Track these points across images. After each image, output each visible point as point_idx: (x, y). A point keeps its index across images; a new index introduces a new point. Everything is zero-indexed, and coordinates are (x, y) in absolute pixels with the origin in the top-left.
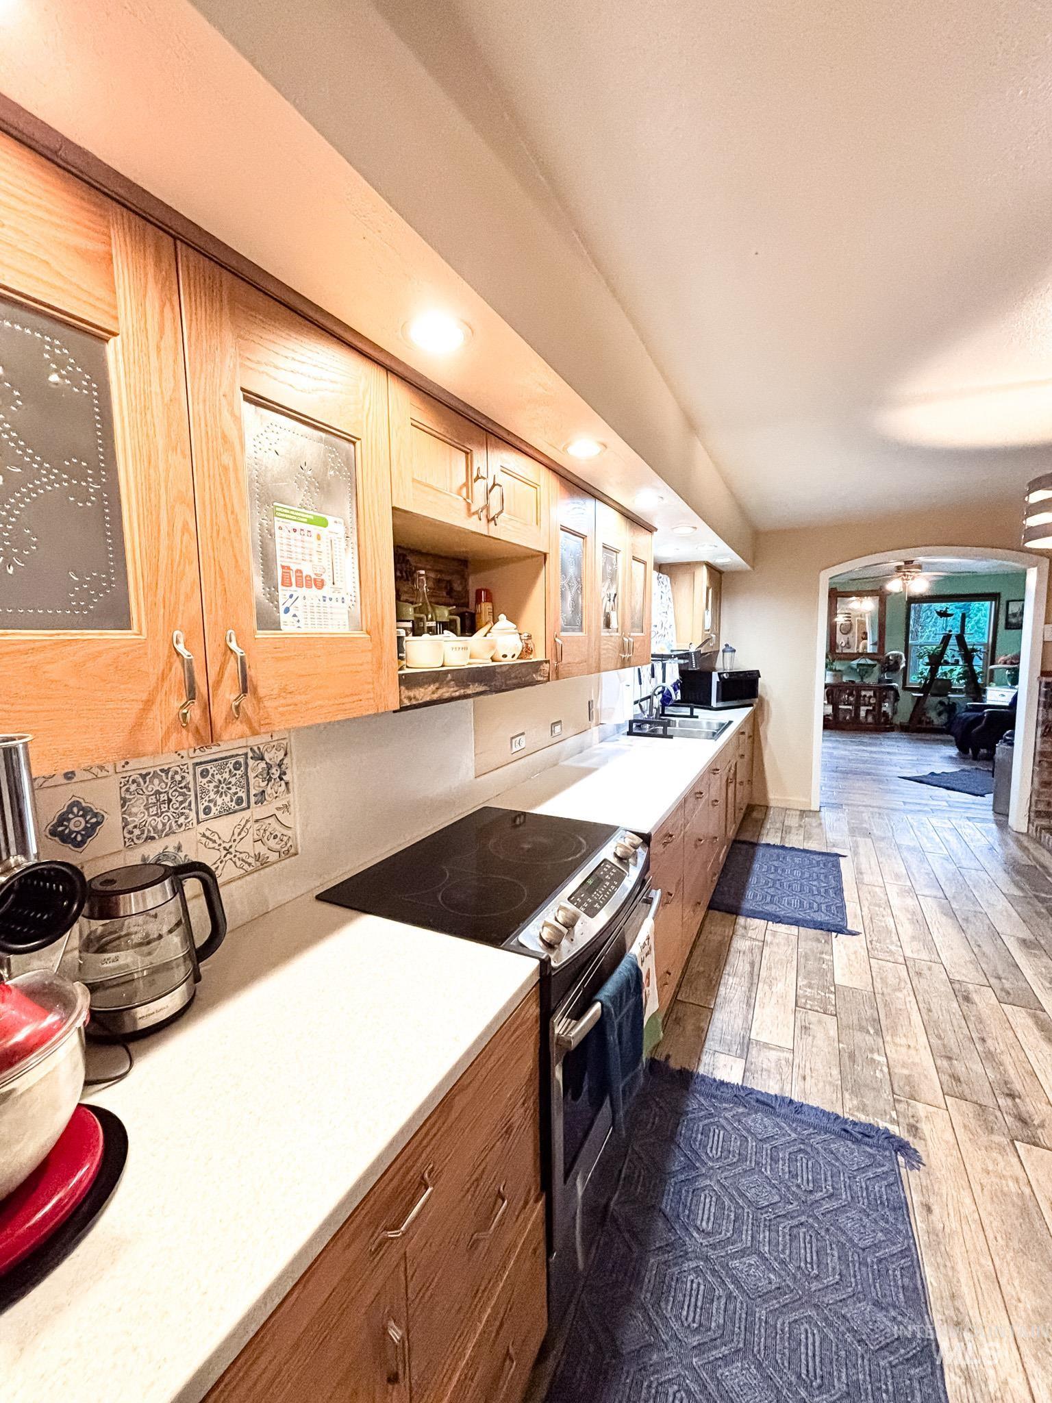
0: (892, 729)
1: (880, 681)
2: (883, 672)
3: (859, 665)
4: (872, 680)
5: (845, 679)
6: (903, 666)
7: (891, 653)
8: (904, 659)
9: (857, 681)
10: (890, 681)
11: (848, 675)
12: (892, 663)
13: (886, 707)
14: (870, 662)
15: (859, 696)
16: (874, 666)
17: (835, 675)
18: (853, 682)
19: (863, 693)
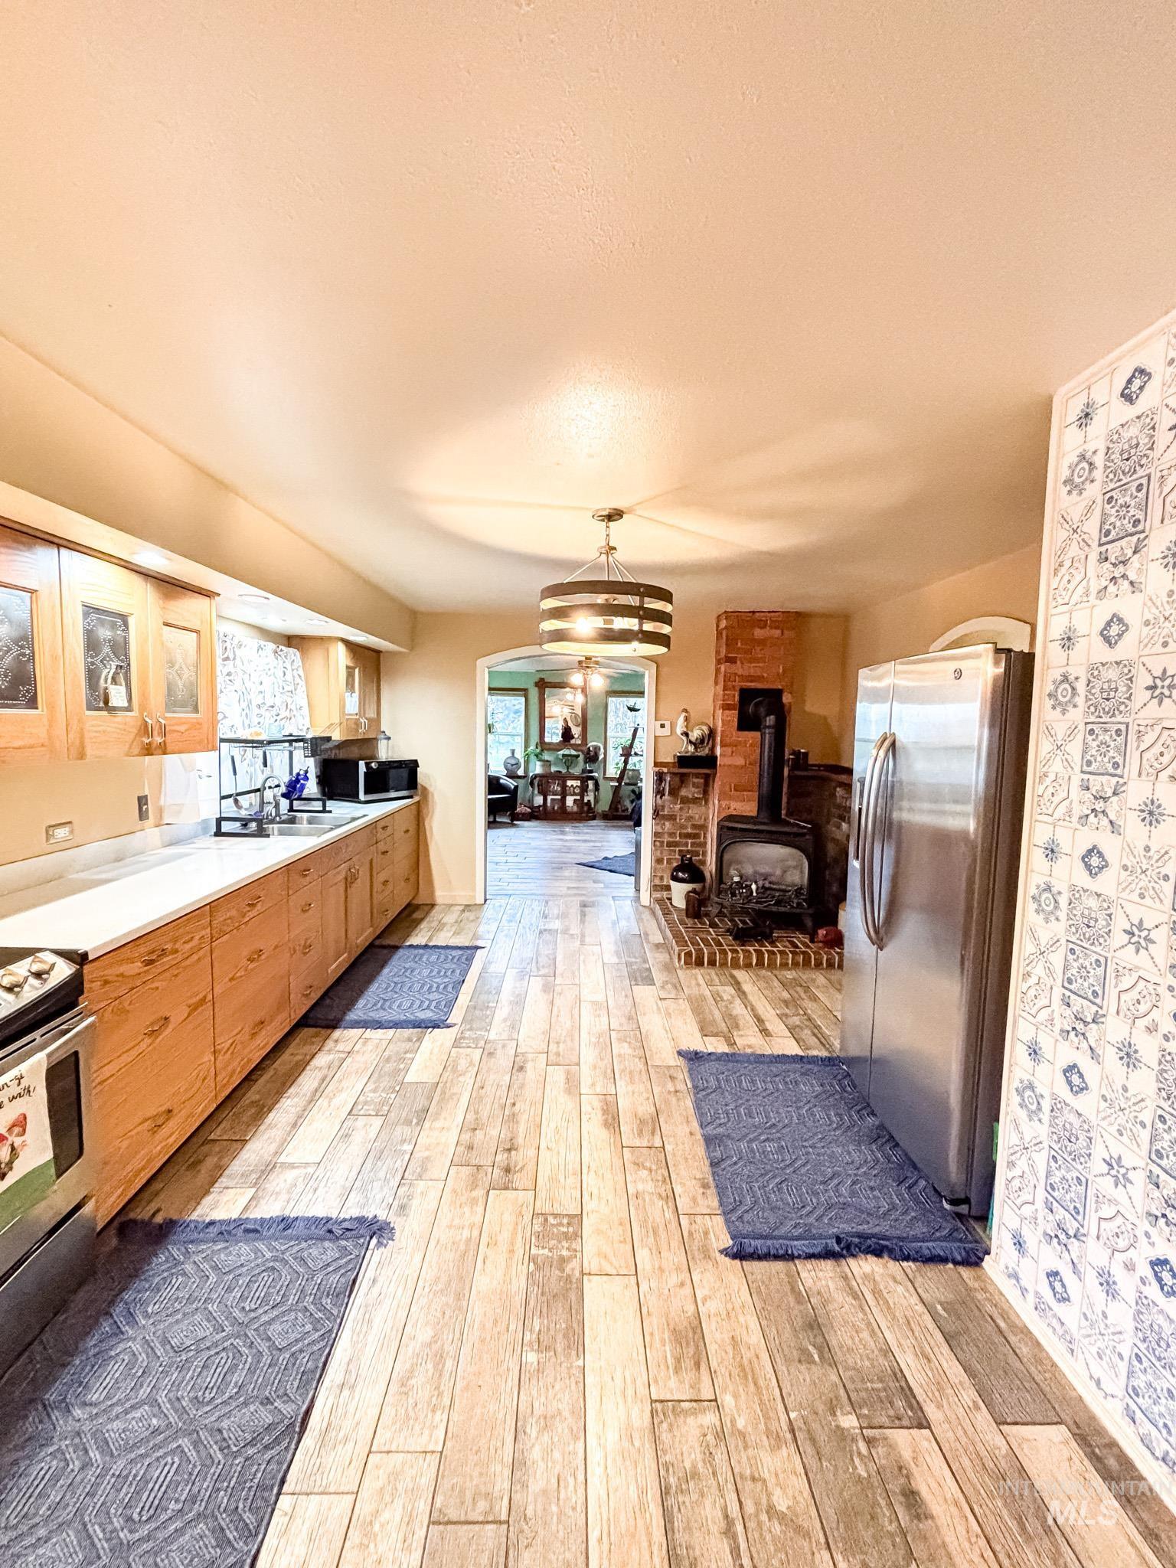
0: (594, 818)
1: (584, 771)
2: (586, 763)
3: (564, 755)
4: (576, 770)
5: (553, 769)
6: (601, 757)
7: (591, 744)
8: (602, 750)
9: (564, 771)
10: (591, 771)
11: (555, 764)
12: (592, 754)
13: (590, 797)
14: (573, 752)
15: (564, 786)
16: (578, 756)
17: (543, 766)
18: (560, 772)
19: (569, 783)
